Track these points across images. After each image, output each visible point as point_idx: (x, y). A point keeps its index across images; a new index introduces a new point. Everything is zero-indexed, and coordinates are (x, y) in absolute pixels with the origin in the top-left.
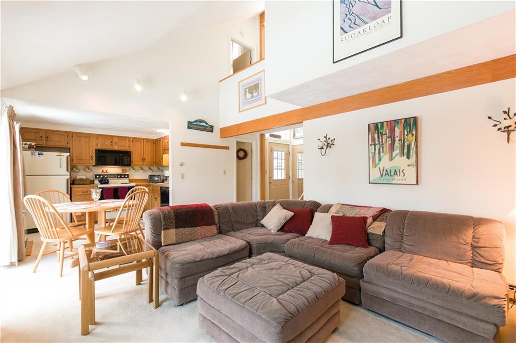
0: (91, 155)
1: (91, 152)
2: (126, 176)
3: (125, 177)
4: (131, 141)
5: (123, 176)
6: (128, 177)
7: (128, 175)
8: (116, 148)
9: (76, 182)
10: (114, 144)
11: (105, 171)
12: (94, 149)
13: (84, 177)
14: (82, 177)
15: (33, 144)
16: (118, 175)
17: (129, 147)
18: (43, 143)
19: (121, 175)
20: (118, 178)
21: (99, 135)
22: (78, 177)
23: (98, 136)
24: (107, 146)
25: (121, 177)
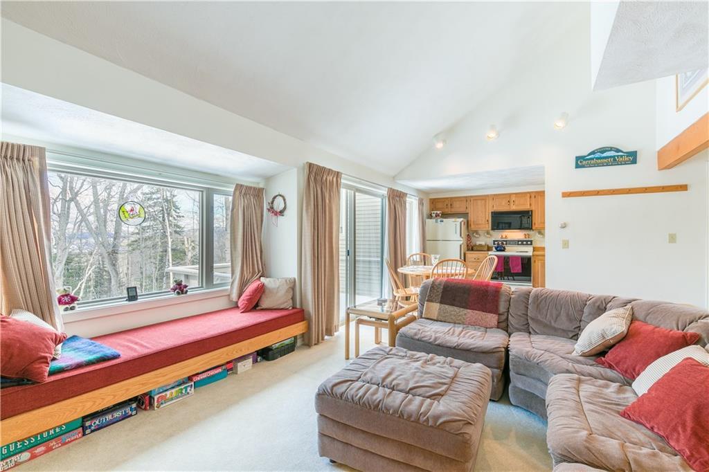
0: (487, 218)
1: (487, 216)
2: (529, 243)
3: (527, 244)
4: (533, 196)
5: (525, 243)
6: (531, 244)
7: (531, 241)
8: (514, 208)
9: (475, 248)
10: (512, 203)
11: (504, 237)
12: (490, 212)
13: (483, 243)
14: (481, 243)
15: (438, 212)
16: (518, 241)
17: (530, 205)
18: (448, 211)
19: (522, 241)
20: (518, 244)
21: (494, 195)
22: (478, 243)
23: (495, 197)
24: (504, 208)
25: (522, 244)
